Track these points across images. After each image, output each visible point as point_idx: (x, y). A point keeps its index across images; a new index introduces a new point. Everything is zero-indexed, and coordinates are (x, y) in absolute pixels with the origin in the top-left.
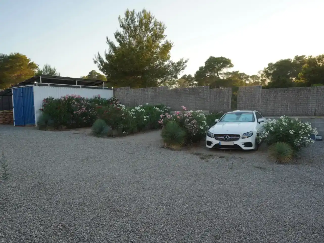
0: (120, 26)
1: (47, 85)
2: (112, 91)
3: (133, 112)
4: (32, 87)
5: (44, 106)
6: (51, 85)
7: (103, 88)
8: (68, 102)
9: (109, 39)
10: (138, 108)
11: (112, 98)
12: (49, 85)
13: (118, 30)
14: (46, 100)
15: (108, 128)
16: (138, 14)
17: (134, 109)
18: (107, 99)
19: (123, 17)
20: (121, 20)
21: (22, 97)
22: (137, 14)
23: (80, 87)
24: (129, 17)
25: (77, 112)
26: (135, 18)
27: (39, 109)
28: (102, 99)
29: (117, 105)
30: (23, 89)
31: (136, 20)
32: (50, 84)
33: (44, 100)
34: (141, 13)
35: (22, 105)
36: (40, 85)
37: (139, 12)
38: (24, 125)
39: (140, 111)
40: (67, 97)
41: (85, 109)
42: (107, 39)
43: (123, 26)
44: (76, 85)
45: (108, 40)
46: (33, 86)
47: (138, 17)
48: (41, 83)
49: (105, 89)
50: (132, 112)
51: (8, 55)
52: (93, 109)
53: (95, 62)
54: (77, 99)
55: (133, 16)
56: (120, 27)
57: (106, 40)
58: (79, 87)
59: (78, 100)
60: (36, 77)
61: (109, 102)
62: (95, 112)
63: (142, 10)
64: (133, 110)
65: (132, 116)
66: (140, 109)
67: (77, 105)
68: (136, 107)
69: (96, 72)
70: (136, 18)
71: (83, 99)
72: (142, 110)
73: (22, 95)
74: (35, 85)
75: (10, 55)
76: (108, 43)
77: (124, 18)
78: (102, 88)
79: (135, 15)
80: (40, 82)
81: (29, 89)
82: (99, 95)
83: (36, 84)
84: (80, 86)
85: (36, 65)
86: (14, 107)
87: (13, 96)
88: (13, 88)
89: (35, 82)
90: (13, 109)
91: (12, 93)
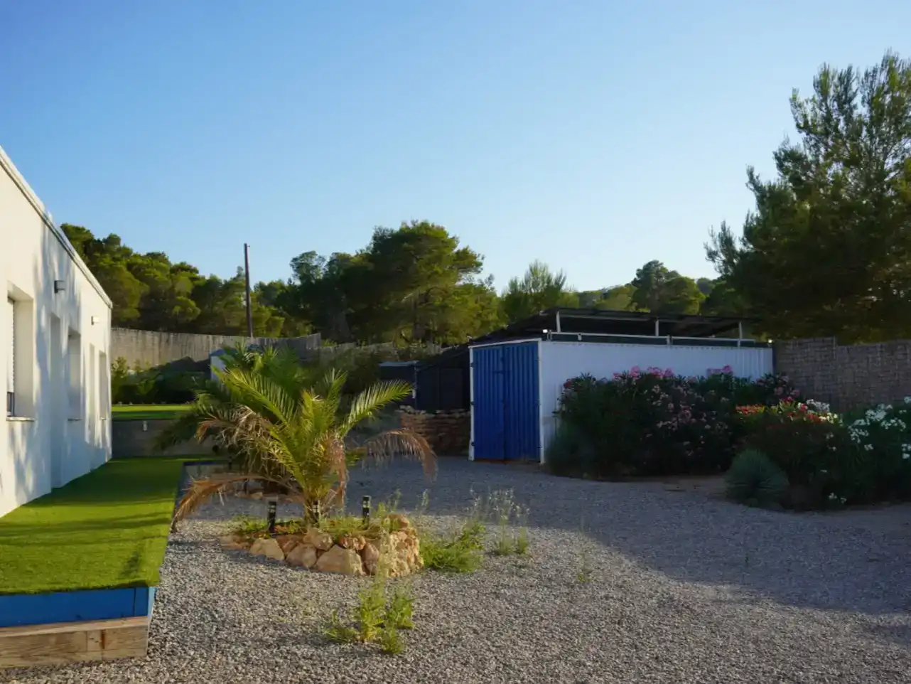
0: (798, 126)
1: (574, 339)
2: (770, 351)
3: (863, 428)
4: (535, 345)
5: (565, 400)
6: (585, 339)
7: (739, 344)
8: (637, 390)
9: (755, 174)
10: (880, 415)
11: (768, 376)
12: (580, 338)
13: (787, 141)
14: (572, 384)
15: (779, 481)
16: (867, 75)
17: (864, 417)
18: (754, 379)
19: (808, 93)
20: (800, 106)
21: (501, 376)
22: (862, 76)
23: (668, 341)
24: (832, 93)
25: (666, 423)
26: (855, 94)
27: (554, 412)
28: (737, 380)
29: (806, 405)
30: (506, 350)
31: (857, 100)
32: (582, 336)
33: (567, 385)
34: (875, 71)
35: (501, 397)
36: (557, 338)
37: (870, 70)
38: (505, 460)
39: (886, 425)
40: (637, 374)
41: (690, 415)
42: (751, 174)
43: (805, 127)
44: (654, 334)
45: (752, 179)
46: (537, 342)
47: (863, 86)
48: (559, 332)
49: (744, 344)
50: (859, 427)
51: (396, 228)
52: (713, 416)
53: (712, 255)
54: (665, 381)
55: (846, 89)
56: (796, 130)
57: (747, 179)
58: (663, 342)
59: (669, 383)
60: (546, 315)
61: (762, 392)
62: (722, 426)
63: (879, 62)
64: (863, 422)
65: (859, 441)
66: (887, 418)
67: (665, 401)
68: (870, 412)
69: (664, 269)
70: (859, 92)
71: (679, 381)
72: (893, 421)
73: (501, 368)
74: (545, 337)
75: (401, 230)
76: (752, 187)
77: (811, 98)
78: (734, 344)
79: (854, 86)
80: (555, 329)
81: (526, 349)
82: (727, 367)
83: (546, 334)
84: (667, 337)
85: (475, 258)
86: (473, 404)
87: (472, 369)
88: (474, 348)
89: (545, 331)
90: (472, 408)
91: (471, 361)
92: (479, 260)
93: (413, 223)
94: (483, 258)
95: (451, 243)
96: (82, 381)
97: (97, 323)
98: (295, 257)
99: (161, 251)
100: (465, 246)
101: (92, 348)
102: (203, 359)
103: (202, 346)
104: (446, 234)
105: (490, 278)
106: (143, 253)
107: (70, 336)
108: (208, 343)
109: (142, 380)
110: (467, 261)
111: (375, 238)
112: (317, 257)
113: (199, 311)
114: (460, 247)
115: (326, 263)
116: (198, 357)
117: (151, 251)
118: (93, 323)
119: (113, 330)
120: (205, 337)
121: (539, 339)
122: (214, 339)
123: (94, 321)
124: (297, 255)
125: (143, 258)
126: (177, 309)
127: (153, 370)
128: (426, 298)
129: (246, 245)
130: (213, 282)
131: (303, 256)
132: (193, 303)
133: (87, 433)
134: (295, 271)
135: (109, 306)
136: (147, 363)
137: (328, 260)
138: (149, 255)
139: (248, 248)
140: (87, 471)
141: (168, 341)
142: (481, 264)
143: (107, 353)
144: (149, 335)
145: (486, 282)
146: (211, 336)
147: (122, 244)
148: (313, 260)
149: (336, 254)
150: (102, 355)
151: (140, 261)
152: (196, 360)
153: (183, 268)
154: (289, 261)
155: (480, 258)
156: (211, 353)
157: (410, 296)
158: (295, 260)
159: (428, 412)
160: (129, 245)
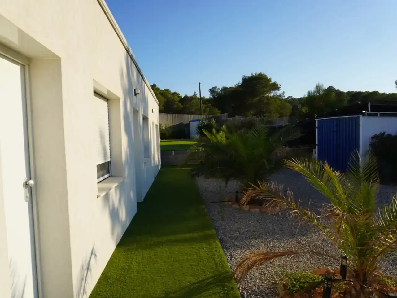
1: (376, 115)
4: (357, 120)
5: (372, 145)
6: (382, 115)
12: (379, 115)
21: (335, 133)
30: (338, 121)
33: (372, 138)
36: (369, 115)
46: (359, 117)
48: (370, 112)
73: (335, 130)
74: (364, 115)
80: (368, 111)
83: (364, 113)
85: (278, 85)
86: (317, 145)
87: (317, 130)
88: (318, 120)
89: (364, 112)
90: (317, 147)
91: (317, 125)
92: (279, 86)
93: (255, 74)
94: (280, 86)
95: (269, 80)
96: (150, 139)
97: (154, 112)
98: (210, 88)
99: (168, 89)
100: (275, 81)
101: (153, 123)
102: (187, 123)
103: (186, 118)
104: (267, 77)
105: (283, 93)
106: (163, 89)
107: (143, 119)
108: (189, 118)
109: (167, 131)
110: (275, 87)
111: (243, 79)
112: (217, 88)
113: (182, 106)
114: (273, 81)
115: (220, 90)
116: (185, 122)
117: (165, 89)
118: (153, 112)
119: (159, 114)
120: (187, 115)
121: (361, 116)
122: (190, 116)
123: (153, 111)
124: (211, 88)
125: (163, 91)
126: (175, 106)
127: (170, 127)
128: (260, 100)
129: (199, 83)
130: (186, 97)
131: (212, 88)
132: (180, 104)
133: (153, 162)
134: (210, 93)
135: (158, 105)
136: (169, 125)
137: (221, 89)
138: (165, 90)
139: (201, 84)
140: (153, 180)
141: (175, 117)
142: (280, 88)
143: (158, 124)
144: (169, 115)
145: (282, 94)
146: (189, 115)
147: (157, 87)
148: (216, 89)
149: (223, 87)
150: (157, 125)
151: (162, 92)
152: (185, 123)
153: (175, 94)
154: (208, 90)
155: (280, 85)
156: (190, 120)
157: (255, 99)
158: (210, 89)
159: (290, 147)
160: (159, 87)
